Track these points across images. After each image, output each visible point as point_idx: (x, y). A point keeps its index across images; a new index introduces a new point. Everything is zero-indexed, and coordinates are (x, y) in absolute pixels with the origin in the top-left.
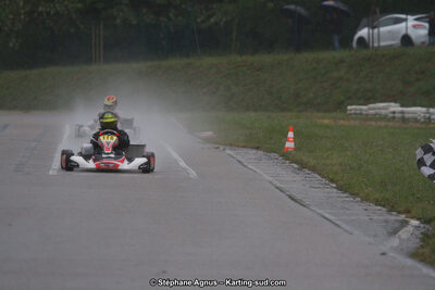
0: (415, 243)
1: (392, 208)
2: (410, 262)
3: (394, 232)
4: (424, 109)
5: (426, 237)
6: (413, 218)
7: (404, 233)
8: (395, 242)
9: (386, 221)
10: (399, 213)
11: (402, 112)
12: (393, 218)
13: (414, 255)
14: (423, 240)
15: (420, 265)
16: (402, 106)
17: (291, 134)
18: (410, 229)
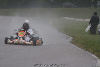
0: (71, 41)
1: (67, 35)
2: (70, 43)
3: (68, 39)
4: (73, 19)
5: (73, 40)
6: (71, 36)
7: (69, 39)
8: (68, 40)
9: (67, 37)
10: (69, 35)
12: (67, 36)
13: (71, 42)
14: (72, 40)
15: (72, 44)
16: (70, 18)
17: (51, 22)
18: (70, 38)
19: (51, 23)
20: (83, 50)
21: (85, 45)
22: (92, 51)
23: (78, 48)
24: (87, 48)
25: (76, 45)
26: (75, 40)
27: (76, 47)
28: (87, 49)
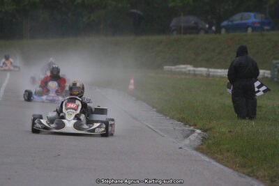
0: (198, 142)
2: (195, 153)
3: (187, 136)
4: (206, 69)
6: (197, 129)
7: (192, 137)
8: (187, 141)
9: (183, 130)
10: (191, 126)
11: (194, 71)
12: (186, 129)
13: (197, 149)
14: (202, 141)
15: (200, 155)
16: (194, 67)
17: (132, 81)
18: (195, 134)
19: (131, 87)
20: (236, 173)
21: (243, 157)
22: (267, 178)
23: (222, 167)
24: (252, 166)
25: (214, 159)
26: (210, 141)
27: (214, 163)
28: (250, 170)
